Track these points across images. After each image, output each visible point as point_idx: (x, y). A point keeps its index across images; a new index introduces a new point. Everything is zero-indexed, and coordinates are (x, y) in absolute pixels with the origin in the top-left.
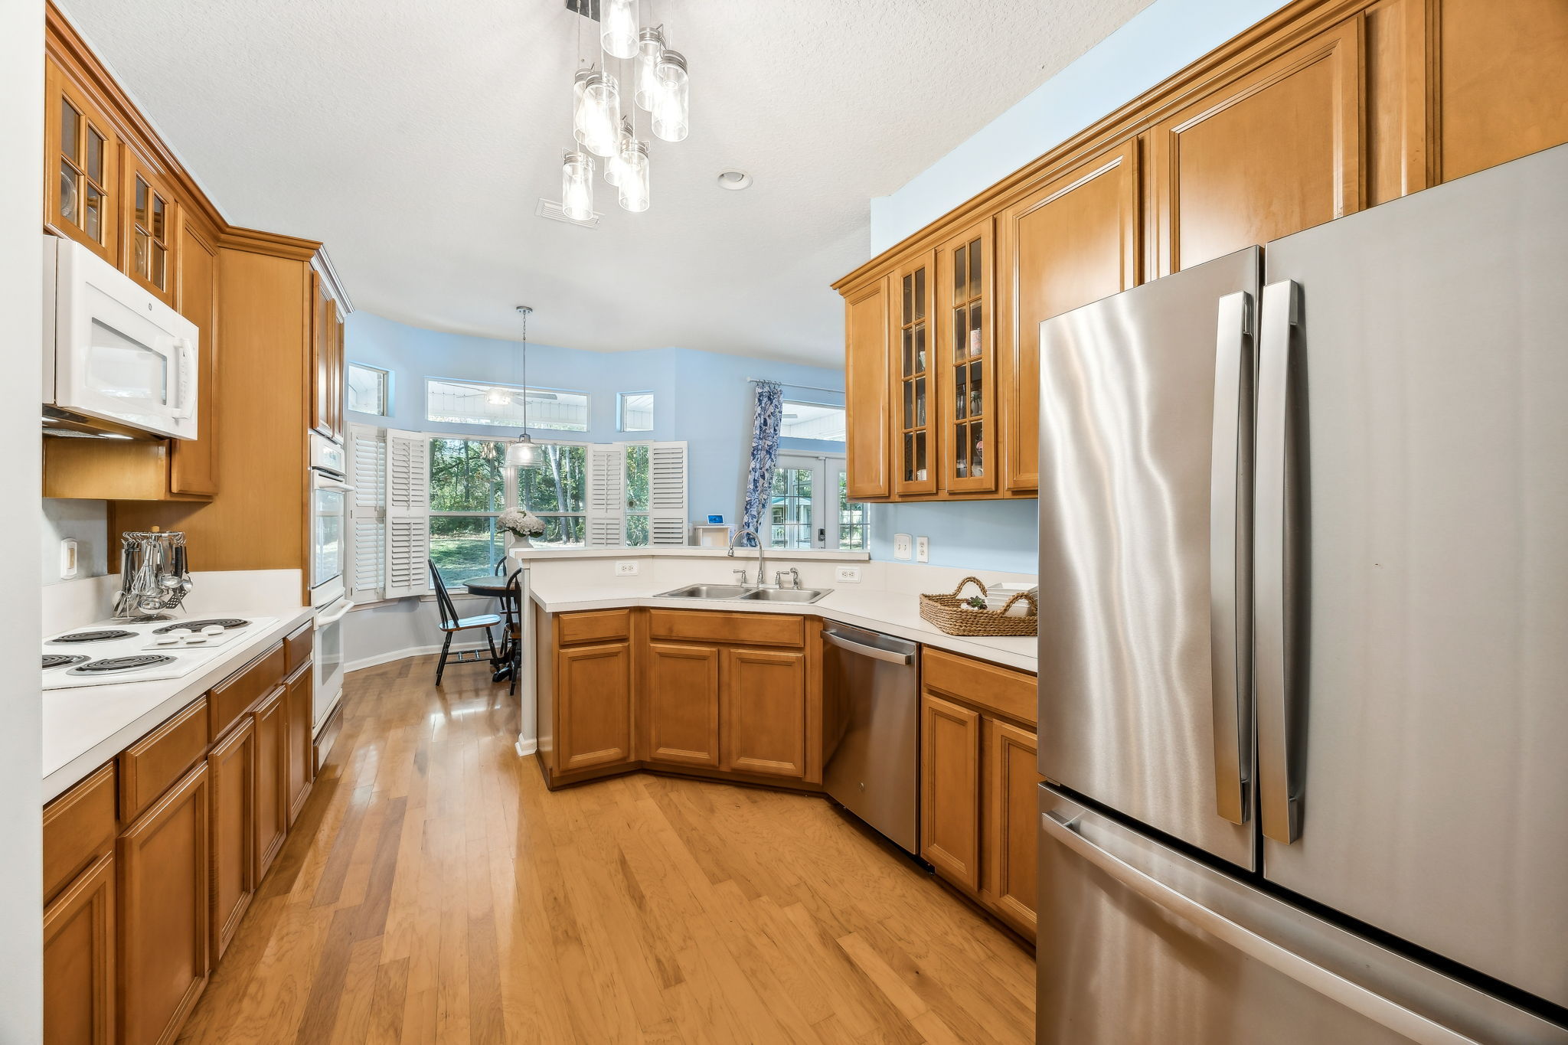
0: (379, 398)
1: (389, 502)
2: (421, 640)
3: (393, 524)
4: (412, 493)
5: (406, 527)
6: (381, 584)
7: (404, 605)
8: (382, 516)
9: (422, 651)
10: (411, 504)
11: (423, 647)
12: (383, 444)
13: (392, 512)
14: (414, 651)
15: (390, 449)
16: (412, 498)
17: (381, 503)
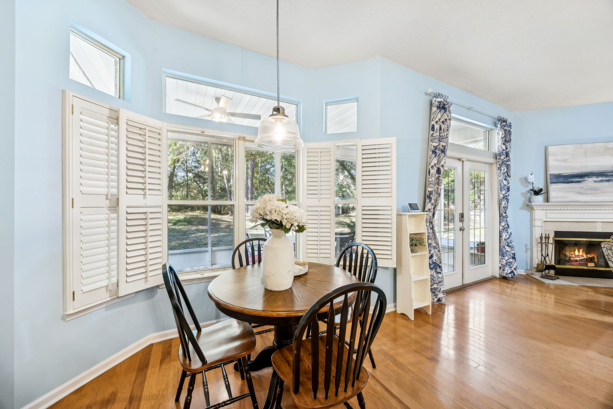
0: (116, 85)
1: (123, 189)
2: (161, 327)
3: (127, 213)
4: (148, 181)
5: (143, 216)
6: (114, 280)
7: (141, 295)
8: (115, 206)
9: (161, 336)
10: (148, 192)
11: (161, 333)
12: (116, 128)
13: (125, 201)
14: (154, 338)
15: (123, 133)
16: (148, 187)
17: (114, 191)
